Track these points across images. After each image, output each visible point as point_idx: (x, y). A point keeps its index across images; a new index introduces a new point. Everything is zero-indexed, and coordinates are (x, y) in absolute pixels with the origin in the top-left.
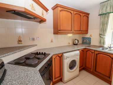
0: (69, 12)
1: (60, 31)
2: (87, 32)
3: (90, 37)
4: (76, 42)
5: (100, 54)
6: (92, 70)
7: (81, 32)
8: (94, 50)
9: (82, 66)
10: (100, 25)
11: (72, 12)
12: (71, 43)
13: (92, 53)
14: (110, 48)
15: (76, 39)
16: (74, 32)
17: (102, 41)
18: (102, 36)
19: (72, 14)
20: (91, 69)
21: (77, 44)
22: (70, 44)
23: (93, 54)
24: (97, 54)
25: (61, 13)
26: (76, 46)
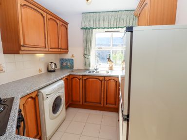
0: (39, 12)
1: (23, 46)
2: (67, 51)
3: (72, 58)
4: (53, 67)
5: (89, 79)
6: (81, 103)
7: (59, 50)
8: (82, 76)
9: (68, 102)
10: (84, 42)
11: (44, 14)
12: (44, 70)
13: (79, 80)
14: (96, 69)
15: (51, 63)
16: (50, 50)
17: (88, 63)
18: (87, 56)
19: (44, 17)
20: (80, 101)
21: (54, 71)
22: (41, 71)
23: (81, 81)
24: (85, 80)
25: (23, 9)
26: (53, 74)
